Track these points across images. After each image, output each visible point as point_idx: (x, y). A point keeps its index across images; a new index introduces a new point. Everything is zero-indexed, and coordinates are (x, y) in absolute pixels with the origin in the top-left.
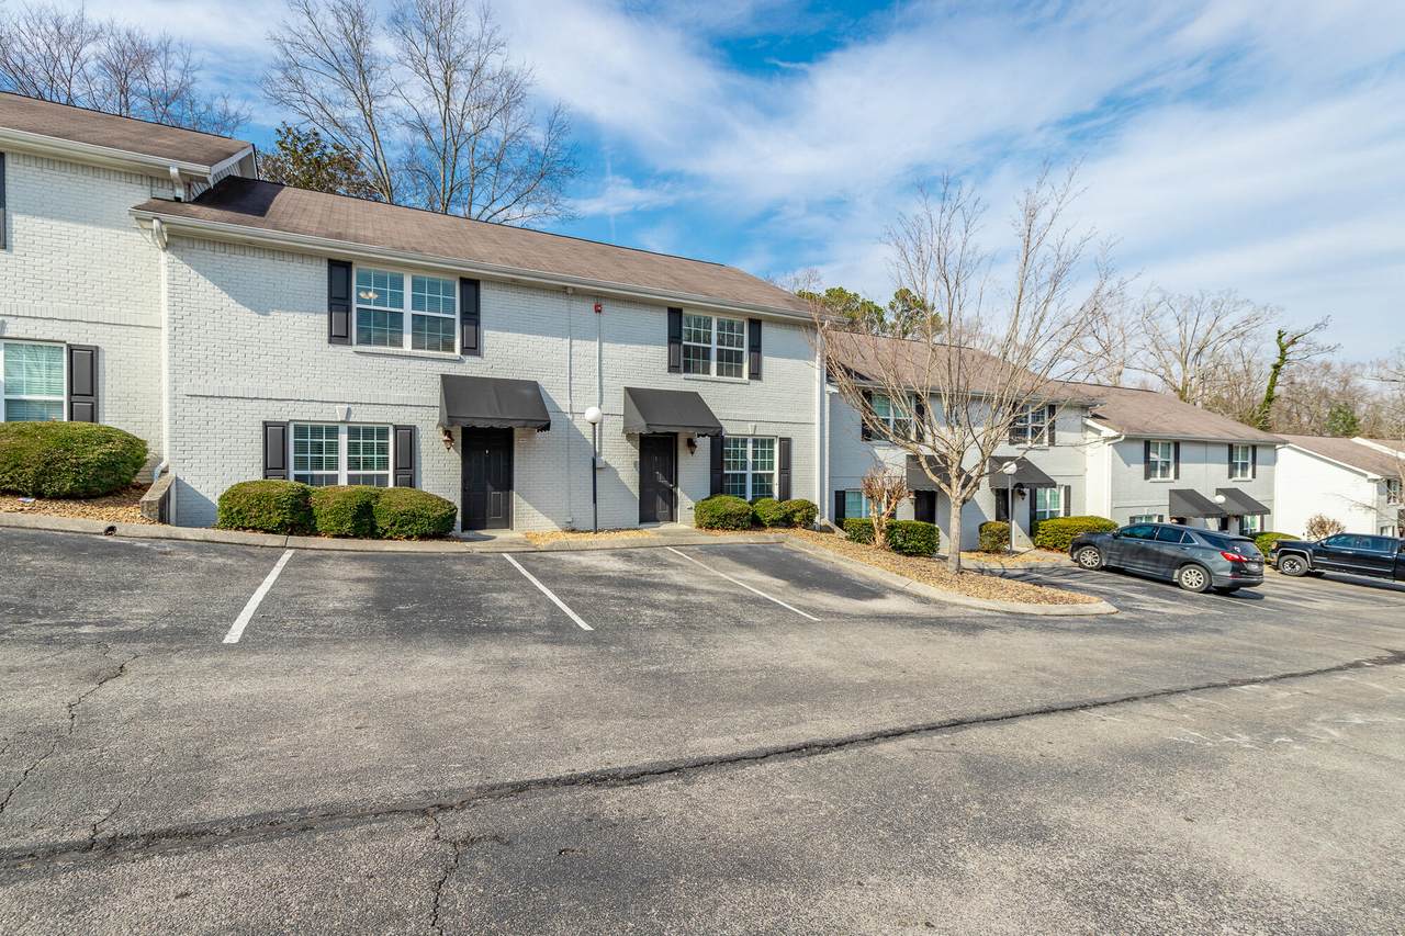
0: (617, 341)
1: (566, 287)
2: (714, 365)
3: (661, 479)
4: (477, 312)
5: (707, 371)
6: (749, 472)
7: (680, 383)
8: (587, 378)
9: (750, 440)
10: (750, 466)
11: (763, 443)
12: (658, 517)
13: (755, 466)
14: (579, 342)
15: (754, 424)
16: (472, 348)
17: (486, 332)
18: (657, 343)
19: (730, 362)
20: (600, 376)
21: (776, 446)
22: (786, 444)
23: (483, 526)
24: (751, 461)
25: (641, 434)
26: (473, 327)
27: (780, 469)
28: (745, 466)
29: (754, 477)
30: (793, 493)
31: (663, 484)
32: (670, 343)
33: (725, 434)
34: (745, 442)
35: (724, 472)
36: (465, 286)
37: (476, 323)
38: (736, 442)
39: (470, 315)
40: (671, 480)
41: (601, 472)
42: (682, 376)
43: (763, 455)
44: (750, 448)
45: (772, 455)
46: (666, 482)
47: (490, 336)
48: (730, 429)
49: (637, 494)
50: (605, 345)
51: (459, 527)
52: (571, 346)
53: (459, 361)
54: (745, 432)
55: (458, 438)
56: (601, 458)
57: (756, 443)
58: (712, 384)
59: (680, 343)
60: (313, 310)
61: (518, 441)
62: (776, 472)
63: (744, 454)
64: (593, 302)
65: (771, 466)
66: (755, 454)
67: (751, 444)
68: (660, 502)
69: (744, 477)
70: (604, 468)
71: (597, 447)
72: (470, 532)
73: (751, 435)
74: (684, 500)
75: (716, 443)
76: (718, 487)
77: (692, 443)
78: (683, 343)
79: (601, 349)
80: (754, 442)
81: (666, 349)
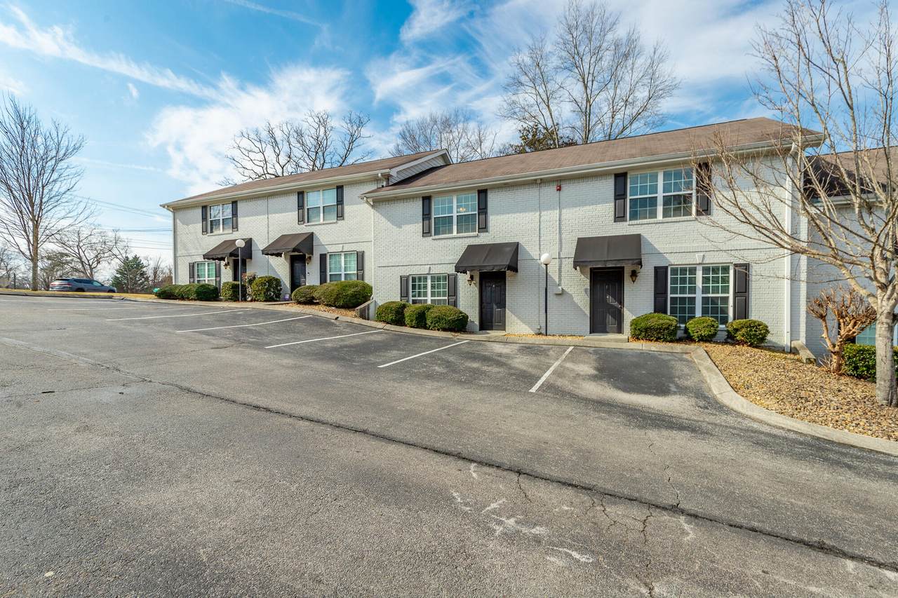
0: (575, 205)
1: (536, 180)
2: (660, 209)
3: (611, 301)
4: (486, 208)
5: (654, 215)
6: (699, 296)
7: (626, 228)
8: (550, 236)
9: (700, 268)
10: (699, 291)
11: (715, 272)
12: (608, 330)
13: (705, 290)
14: (545, 212)
15: (702, 254)
16: (484, 228)
17: (491, 217)
18: (603, 202)
19: (677, 205)
20: (560, 232)
21: (731, 272)
22: (743, 270)
23: (491, 328)
24: (701, 287)
25: (592, 270)
26: (484, 216)
27: (735, 292)
28: (693, 290)
29: (705, 300)
30: (753, 315)
31: (612, 306)
32: (616, 199)
33: (669, 265)
34: (693, 271)
35: (670, 296)
36: (481, 194)
37: (486, 213)
38: (683, 271)
39: (483, 209)
40: (621, 302)
41: (559, 297)
42: (628, 223)
43: (716, 280)
44: (699, 275)
45: (725, 280)
46: (616, 304)
47: (493, 220)
48: (675, 260)
49: (588, 312)
50: (564, 211)
51: (478, 328)
52: (540, 216)
53: (477, 236)
54: (695, 262)
55: (477, 279)
56: (560, 287)
57: (706, 270)
58: (658, 225)
59: (625, 198)
60: (417, 222)
61: (508, 279)
62: (731, 295)
63: (693, 281)
64: (555, 184)
65: (726, 290)
66: (706, 280)
67: (701, 272)
68: (610, 319)
69: (692, 300)
70: (562, 294)
71: (557, 280)
72: (484, 331)
73: (700, 264)
74: (629, 317)
75: (660, 273)
76: (660, 307)
77: (634, 274)
78: (629, 197)
79: (560, 215)
80: (703, 270)
81: (612, 205)
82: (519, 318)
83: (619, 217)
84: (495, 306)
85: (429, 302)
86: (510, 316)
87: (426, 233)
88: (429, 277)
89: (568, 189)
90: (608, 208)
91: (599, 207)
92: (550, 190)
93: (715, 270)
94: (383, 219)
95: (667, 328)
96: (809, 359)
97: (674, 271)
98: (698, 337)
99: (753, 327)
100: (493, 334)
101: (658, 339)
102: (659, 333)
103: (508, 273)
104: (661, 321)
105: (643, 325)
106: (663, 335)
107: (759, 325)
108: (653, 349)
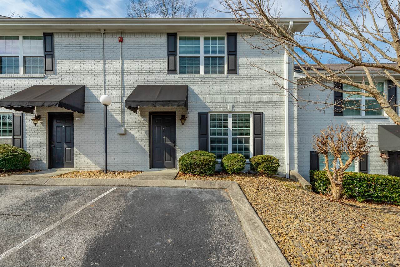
0: (134, 58)
1: (100, 30)
2: (202, 68)
3: (167, 141)
4: (52, 51)
5: (198, 72)
6: (230, 137)
7: (176, 80)
8: (114, 82)
9: (230, 115)
10: (230, 133)
11: (239, 118)
12: (165, 165)
13: (234, 132)
14: (109, 61)
15: (232, 104)
16: (50, 70)
17: (58, 61)
18: (158, 57)
19: (214, 64)
20: (123, 79)
21: (251, 119)
22: (259, 117)
23: (61, 166)
24: (231, 130)
25: (150, 114)
26: (51, 59)
27: (254, 134)
28: (226, 133)
29: (234, 140)
30: (266, 151)
31: (167, 145)
32: (168, 55)
33: (210, 112)
34: (226, 117)
35: (210, 136)
36: (46, 37)
37: (52, 56)
38: (219, 117)
39: (49, 52)
40: (174, 142)
41: (123, 137)
42: (178, 75)
43: (241, 125)
44: (230, 120)
45: (247, 125)
46: (170, 143)
47: (60, 64)
48: (214, 108)
49: (147, 150)
50: (126, 61)
51: (47, 166)
52: (105, 64)
53: (44, 77)
54: (227, 110)
55: (45, 119)
56: (123, 128)
57: (234, 117)
58: (200, 79)
59: (175, 55)
61: (76, 120)
62: (251, 136)
63: (226, 125)
64: (118, 36)
65: (247, 133)
66: (234, 124)
67: (231, 118)
68: (166, 155)
69: (226, 139)
70: (125, 133)
71: (120, 120)
72: (52, 170)
73: (230, 112)
74: (180, 153)
75: (203, 118)
76: (203, 146)
77: (183, 118)
78: (178, 55)
79: (123, 64)
80: (233, 117)
81: (166, 60)
82: (87, 156)
83: (171, 71)
84: (65, 146)
86: (78, 154)
89: (129, 41)
90: (162, 63)
91: (155, 61)
92: (112, 42)
93: (241, 117)
95: (208, 164)
96: (307, 186)
97: (213, 117)
98: (231, 171)
99: (270, 161)
100: (59, 171)
101: (200, 174)
102: (202, 168)
103: (76, 114)
104: (203, 158)
105: (188, 161)
106: (205, 170)
107: (274, 160)
108: (195, 185)
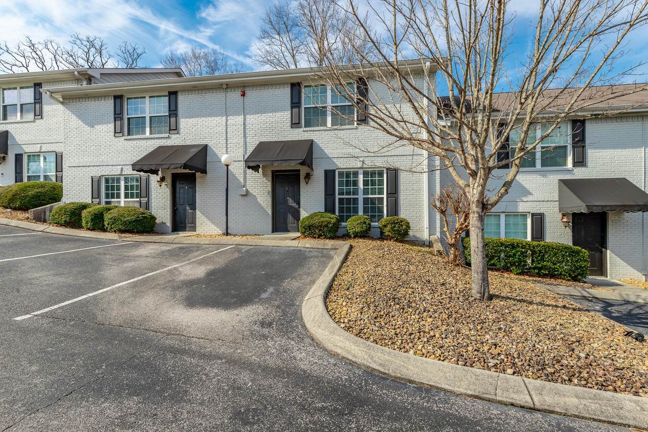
0: (256, 113)
1: (222, 85)
2: (329, 119)
3: (291, 202)
4: (176, 110)
5: (324, 123)
6: (361, 197)
7: (300, 134)
8: (236, 139)
9: (361, 171)
10: (361, 192)
11: (372, 175)
12: (289, 228)
13: (366, 192)
14: (232, 117)
15: (362, 159)
16: (174, 129)
17: (181, 120)
18: (281, 110)
19: (342, 115)
20: (245, 136)
21: (385, 175)
22: (394, 174)
23: (184, 229)
24: (362, 188)
25: (273, 172)
26: (175, 118)
27: (388, 194)
28: (356, 192)
29: (366, 201)
30: (402, 213)
31: (291, 206)
32: (292, 108)
33: (337, 169)
34: (356, 174)
35: (337, 197)
36: (171, 96)
37: (176, 116)
38: (348, 175)
39: (173, 112)
40: (299, 203)
41: (245, 198)
42: (302, 129)
44: (361, 178)
45: (381, 183)
46: (294, 205)
47: (184, 123)
48: (342, 164)
49: (270, 212)
50: (248, 117)
51: (170, 229)
52: (227, 121)
53: (168, 138)
54: (356, 166)
55: (169, 180)
56: (244, 189)
57: (366, 174)
58: (327, 132)
59: (299, 107)
60: (108, 122)
61: (198, 180)
62: (385, 196)
63: (355, 183)
64: (240, 90)
65: (381, 192)
66: (366, 183)
67: (362, 175)
68: (290, 218)
69: (356, 200)
70: (247, 194)
71: (242, 180)
72: (176, 233)
73: (360, 168)
74: (304, 214)
75: (329, 175)
76: (329, 208)
77: (308, 176)
78: (303, 106)
79: (245, 120)
80: (364, 173)
81: (289, 112)
82: (209, 218)
83: (295, 124)
84: (188, 208)
85: (122, 204)
86: (200, 217)
87: (118, 132)
88: (122, 178)
89: (251, 94)
90: (285, 116)
91: (278, 114)
92: (235, 95)
93: (373, 174)
94: (74, 117)
95: (327, 226)
96: (439, 251)
97: (341, 174)
98: (353, 233)
99: (397, 223)
100: (182, 234)
101: (320, 236)
102: (320, 230)
103: (198, 174)
104: (322, 219)
105: (307, 223)
106: (324, 232)
107: (401, 222)
